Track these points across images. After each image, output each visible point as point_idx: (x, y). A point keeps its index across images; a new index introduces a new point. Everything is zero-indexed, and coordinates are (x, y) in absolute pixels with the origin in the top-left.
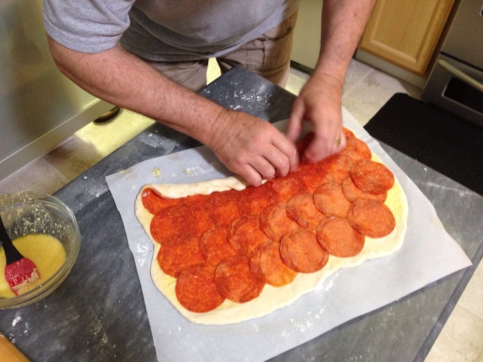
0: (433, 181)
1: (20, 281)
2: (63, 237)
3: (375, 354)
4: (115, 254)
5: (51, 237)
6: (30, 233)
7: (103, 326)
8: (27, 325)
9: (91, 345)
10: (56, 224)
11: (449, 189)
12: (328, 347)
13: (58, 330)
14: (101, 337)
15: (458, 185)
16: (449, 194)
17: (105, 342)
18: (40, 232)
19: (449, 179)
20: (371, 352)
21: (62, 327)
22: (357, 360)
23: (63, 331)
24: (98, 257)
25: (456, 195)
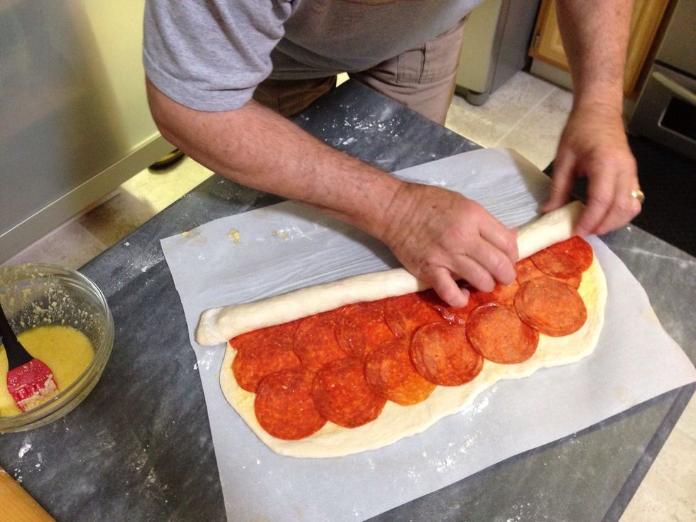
0: (641, 245)
1: (28, 393)
2: (90, 329)
3: (550, 501)
4: (168, 354)
5: (72, 329)
6: (42, 324)
7: (150, 457)
8: (39, 455)
9: (132, 485)
10: (79, 311)
11: (664, 257)
12: (480, 490)
13: (85, 463)
14: (147, 475)
15: (677, 251)
16: (665, 264)
17: (153, 481)
18: (57, 322)
19: (664, 243)
20: (544, 498)
21: (90, 460)
22: (523, 509)
23: (91, 464)
24: (143, 358)
25: (674, 266)
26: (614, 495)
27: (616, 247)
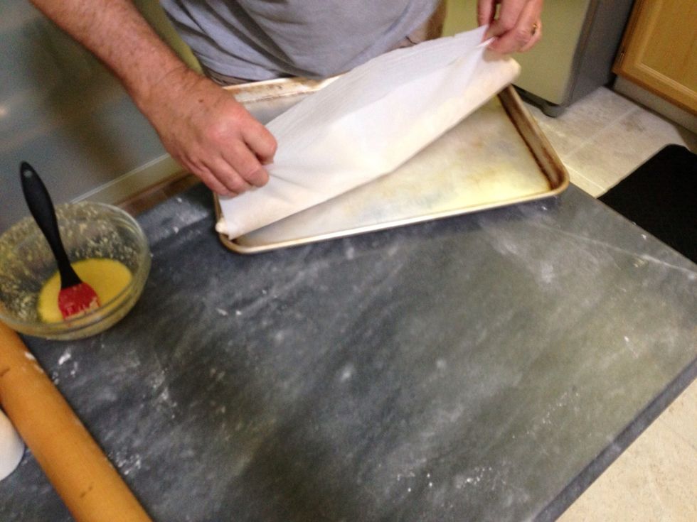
0: (652, 253)
1: (75, 310)
2: (133, 264)
3: (511, 470)
4: (197, 296)
6: (94, 256)
7: (166, 379)
8: (76, 365)
11: (674, 267)
12: (447, 449)
13: (112, 376)
14: (161, 392)
15: (689, 263)
16: (673, 275)
17: (165, 398)
18: (106, 256)
19: (676, 254)
20: (506, 466)
21: (116, 374)
22: (484, 472)
23: (117, 378)
25: (683, 276)
26: (574, 475)
27: (627, 252)
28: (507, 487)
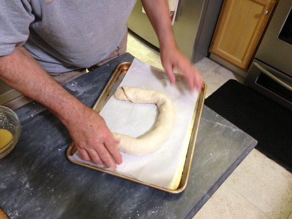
0: (220, 122)
2: (13, 131)
3: (169, 207)
4: (41, 143)
5: (6, 130)
7: (28, 178)
9: (20, 187)
10: (10, 124)
11: (227, 127)
12: (145, 201)
13: (4, 178)
14: (26, 184)
15: (233, 125)
16: (227, 129)
17: (28, 186)
18: (1, 127)
19: (228, 122)
20: (167, 205)
21: (6, 177)
22: (159, 209)
23: (7, 179)
24: (32, 144)
25: (231, 130)
26: (192, 207)
27: (211, 121)
28: (167, 214)
